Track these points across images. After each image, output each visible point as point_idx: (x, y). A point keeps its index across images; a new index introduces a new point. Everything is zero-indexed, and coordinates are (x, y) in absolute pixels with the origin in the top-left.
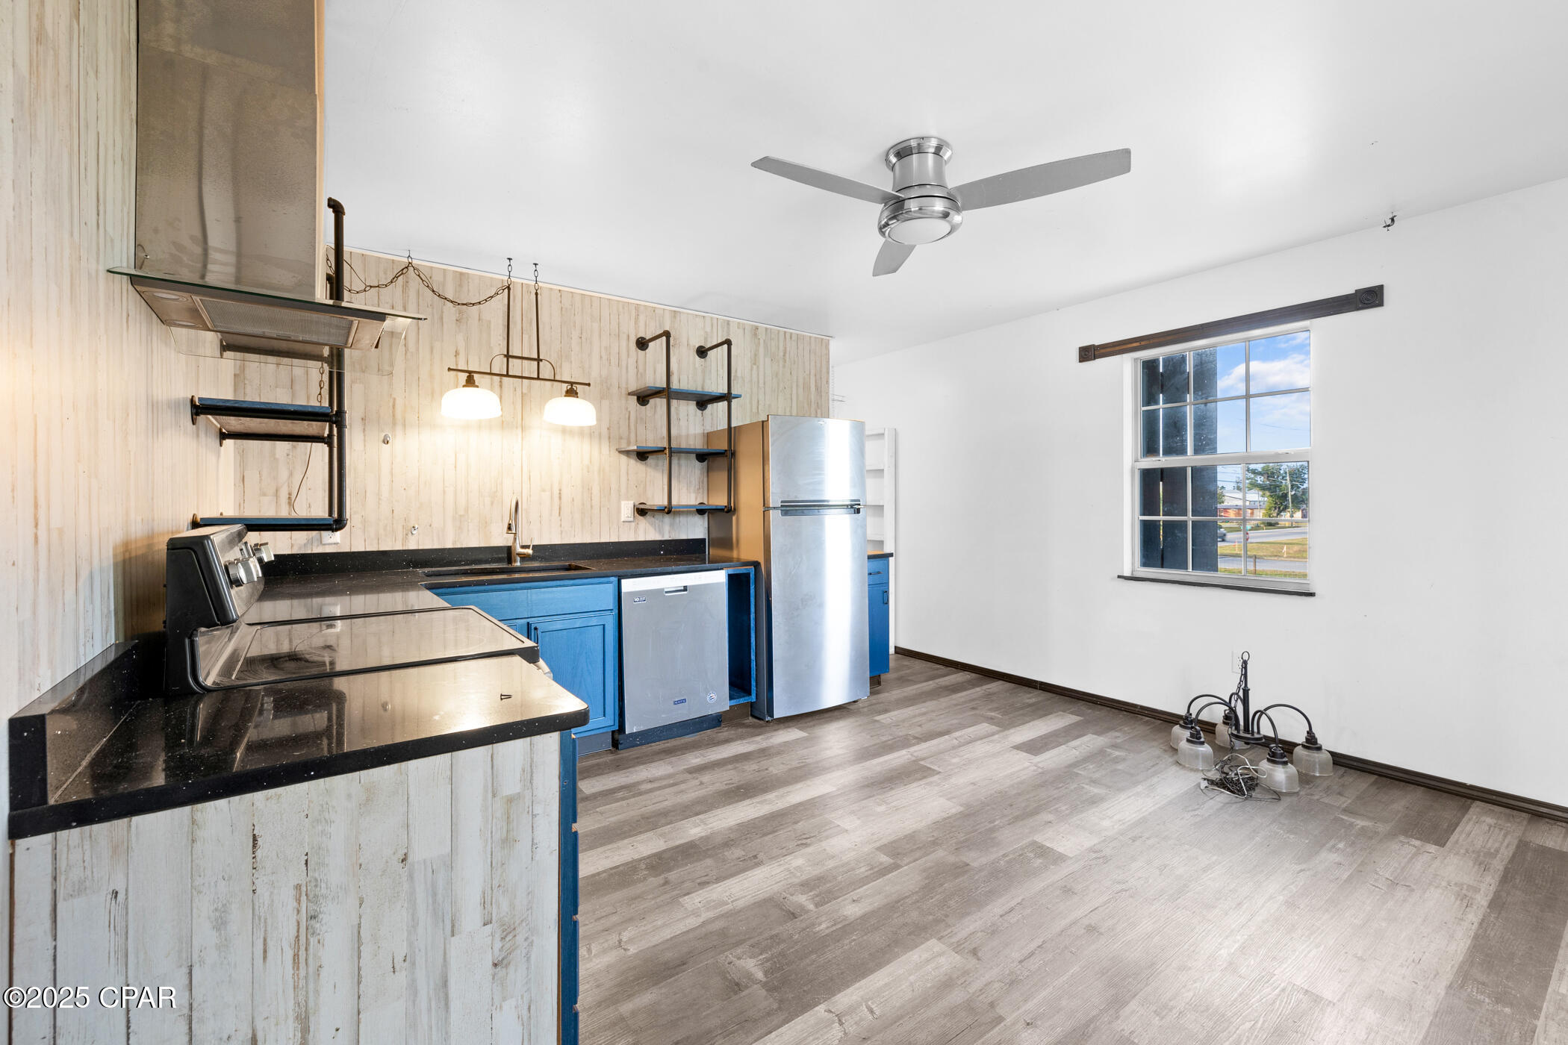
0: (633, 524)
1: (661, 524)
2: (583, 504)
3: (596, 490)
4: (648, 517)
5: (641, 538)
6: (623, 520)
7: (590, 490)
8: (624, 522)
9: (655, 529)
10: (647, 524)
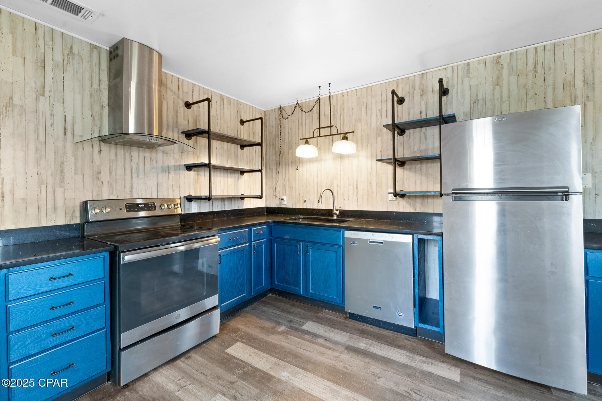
0: (396, 202)
1: (414, 202)
2: (368, 191)
3: (374, 185)
4: (405, 198)
5: (401, 210)
6: (389, 200)
7: (371, 184)
8: (390, 201)
9: (410, 205)
10: (405, 202)
